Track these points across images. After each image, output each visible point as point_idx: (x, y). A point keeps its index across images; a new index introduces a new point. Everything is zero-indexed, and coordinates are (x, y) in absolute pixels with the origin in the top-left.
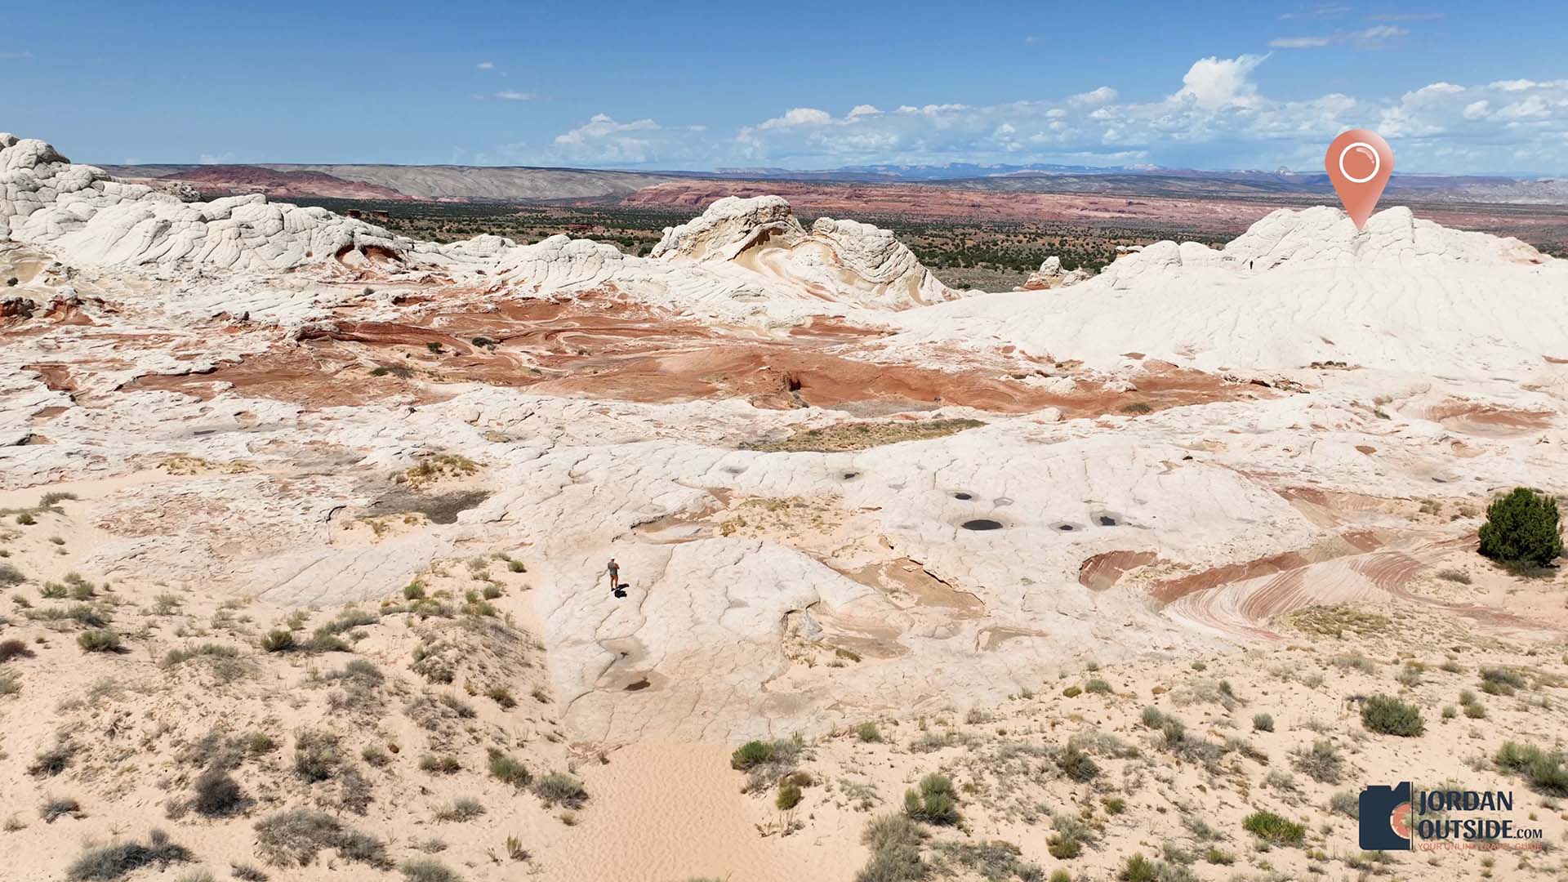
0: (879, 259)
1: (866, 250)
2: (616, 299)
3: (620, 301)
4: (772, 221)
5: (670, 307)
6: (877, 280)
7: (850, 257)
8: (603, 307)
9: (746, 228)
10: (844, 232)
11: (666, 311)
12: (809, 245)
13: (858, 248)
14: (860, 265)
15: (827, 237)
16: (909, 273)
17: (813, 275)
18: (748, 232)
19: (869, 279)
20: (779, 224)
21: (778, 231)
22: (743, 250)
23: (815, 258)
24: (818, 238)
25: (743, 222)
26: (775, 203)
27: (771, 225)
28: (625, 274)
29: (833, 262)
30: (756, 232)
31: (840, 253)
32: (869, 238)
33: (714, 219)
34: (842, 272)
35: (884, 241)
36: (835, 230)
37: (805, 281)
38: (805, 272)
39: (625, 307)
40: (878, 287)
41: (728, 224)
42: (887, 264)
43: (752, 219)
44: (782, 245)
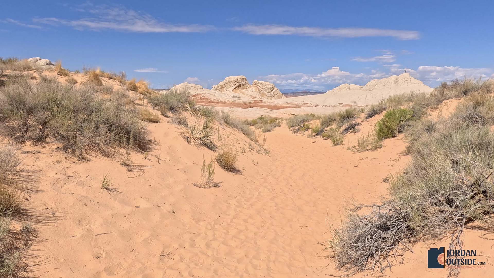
0: (271, 90)
1: (267, 88)
2: (201, 97)
3: (203, 97)
4: (242, 82)
5: (216, 99)
6: (270, 96)
7: (263, 90)
8: (198, 98)
9: (235, 83)
10: (261, 84)
11: (215, 100)
12: (252, 87)
13: (265, 88)
14: (265, 92)
15: (256, 85)
16: (278, 95)
17: (253, 94)
18: (235, 84)
19: (268, 95)
20: (243, 83)
21: (243, 85)
22: (234, 89)
23: (253, 90)
24: (254, 85)
25: (234, 82)
26: (243, 77)
27: (241, 83)
28: (204, 92)
29: (258, 91)
30: (237, 84)
31: (260, 89)
32: (268, 85)
33: (226, 82)
34: (260, 94)
35: (271, 86)
36: (259, 83)
37: (251, 96)
38: (250, 93)
39: (204, 99)
40: (270, 98)
41: (230, 83)
42: (272, 92)
43: (237, 81)
44: (244, 88)
